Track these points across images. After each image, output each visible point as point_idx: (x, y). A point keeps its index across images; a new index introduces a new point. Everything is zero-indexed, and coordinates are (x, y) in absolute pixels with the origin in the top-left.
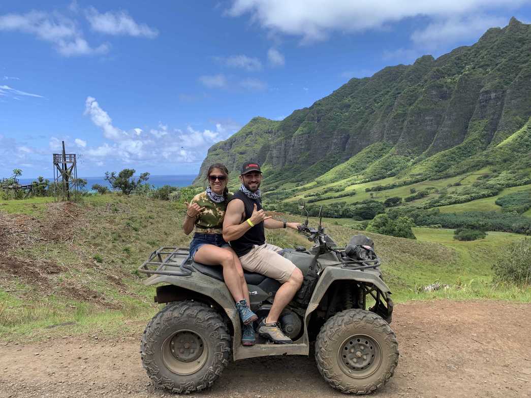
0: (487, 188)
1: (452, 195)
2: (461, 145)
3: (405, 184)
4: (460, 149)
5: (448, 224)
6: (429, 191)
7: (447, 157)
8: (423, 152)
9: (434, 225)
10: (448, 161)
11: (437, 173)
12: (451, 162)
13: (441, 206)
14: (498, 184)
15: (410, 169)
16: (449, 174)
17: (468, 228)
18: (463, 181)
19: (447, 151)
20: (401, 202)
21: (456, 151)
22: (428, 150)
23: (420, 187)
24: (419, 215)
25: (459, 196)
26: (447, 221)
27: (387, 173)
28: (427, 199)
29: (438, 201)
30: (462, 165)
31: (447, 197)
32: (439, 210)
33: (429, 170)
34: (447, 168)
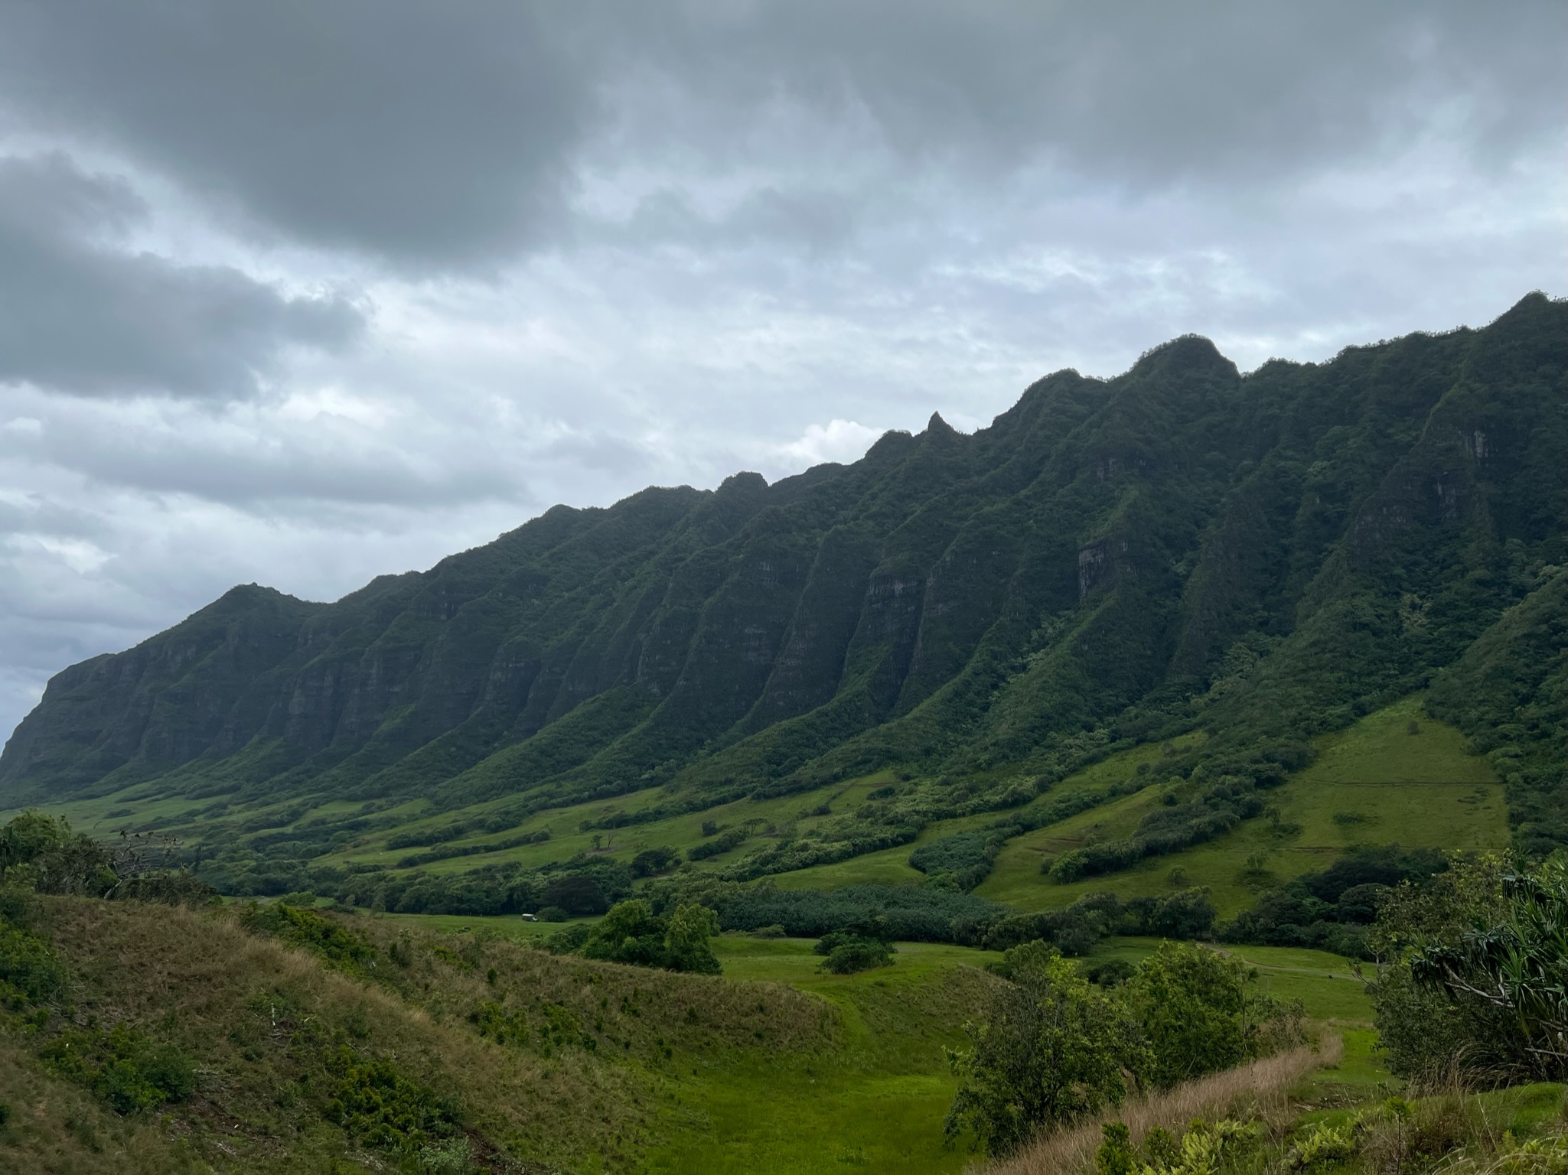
0: (890, 823)
1: (809, 841)
2: (827, 707)
3: (691, 810)
4: (827, 715)
5: (801, 924)
6: (750, 829)
7: (796, 736)
8: (738, 722)
9: (765, 929)
10: (798, 746)
11: (771, 779)
12: (807, 750)
13: (782, 871)
14: (915, 811)
15: (705, 766)
16: (800, 782)
17: (849, 933)
18: (836, 801)
19: (796, 719)
20: (678, 863)
21: (818, 722)
22: (749, 715)
23: (730, 818)
24: (724, 901)
25: (825, 845)
26: (796, 916)
27: (643, 777)
28: (746, 853)
29: (774, 858)
30: (831, 760)
31: (796, 845)
32: (775, 884)
33: (752, 772)
34: (794, 767)
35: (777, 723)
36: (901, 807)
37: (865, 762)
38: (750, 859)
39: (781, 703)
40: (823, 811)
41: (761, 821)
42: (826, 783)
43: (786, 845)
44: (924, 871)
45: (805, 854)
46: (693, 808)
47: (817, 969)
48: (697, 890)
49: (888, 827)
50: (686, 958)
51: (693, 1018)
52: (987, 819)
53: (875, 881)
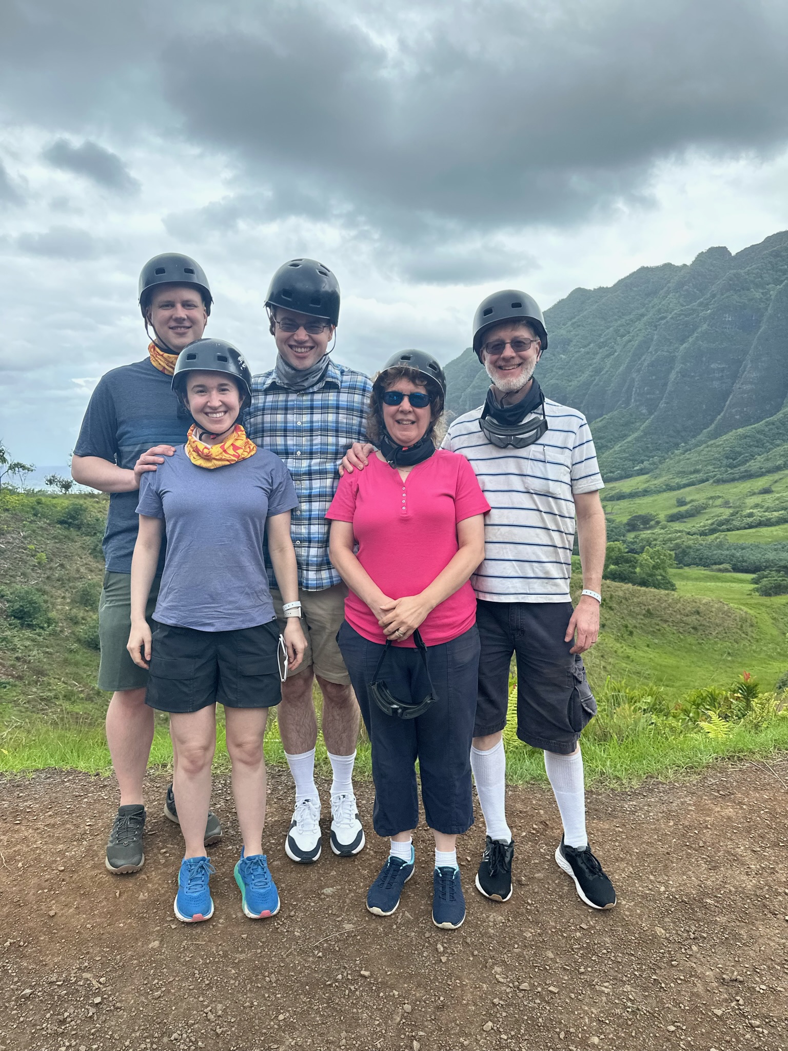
1: (755, 511)
2: (775, 418)
3: (668, 489)
4: (774, 424)
5: (744, 564)
6: (711, 502)
7: (748, 440)
8: (705, 431)
9: (718, 567)
10: (750, 446)
11: (729, 469)
12: (756, 450)
13: (733, 530)
15: (679, 462)
16: (751, 471)
17: (779, 571)
18: (777, 484)
19: (749, 428)
20: (658, 523)
21: (767, 429)
22: (713, 425)
23: (695, 495)
24: (690, 547)
25: (766, 514)
26: (741, 559)
27: (635, 468)
28: (707, 517)
29: (727, 521)
30: (775, 456)
31: (744, 513)
32: (727, 538)
33: (714, 464)
34: (747, 461)
35: (734, 431)
38: (710, 522)
39: (738, 417)
40: (767, 491)
41: (719, 497)
42: (769, 471)
43: (737, 513)
45: (750, 520)
46: (670, 488)
47: (749, 592)
48: (670, 540)
50: (650, 579)
51: (649, 614)
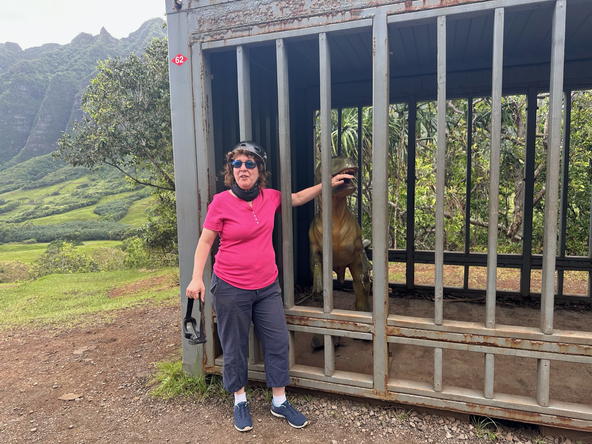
0: (86, 197)
1: (49, 206)
5: (44, 237)
6: (21, 202)
7: (43, 164)
8: (14, 157)
9: (27, 241)
10: (44, 168)
11: (32, 181)
12: (48, 169)
13: (37, 218)
14: (97, 193)
16: (45, 182)
17: (63, 239)
18: (62, 190)
19: (42, 156)
22: (20, 154)
23: (11, 198)
24: (8, 231)
25: (57, 207)
26: (42, 235)
28: (20, 211)
29: (33, 213)
30: (60, 173)
31: (43, 207)
32: (33, 223)
33: (22, 178)
34: (43, 176)
35: (33, 158)
36: (91, 191)
37: (75, 174)
38: (21, 214)
39: (35, 150)
40: (56, 194)
41: (27, 198)
42: (57, 182)
43: (39, 207)
44: (100, 215)
45: (47, 211)
49: (85, 199)
52: (126, 195)
53: (78, 219)
